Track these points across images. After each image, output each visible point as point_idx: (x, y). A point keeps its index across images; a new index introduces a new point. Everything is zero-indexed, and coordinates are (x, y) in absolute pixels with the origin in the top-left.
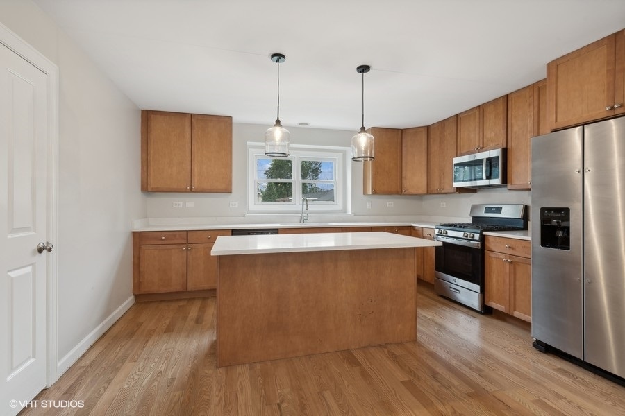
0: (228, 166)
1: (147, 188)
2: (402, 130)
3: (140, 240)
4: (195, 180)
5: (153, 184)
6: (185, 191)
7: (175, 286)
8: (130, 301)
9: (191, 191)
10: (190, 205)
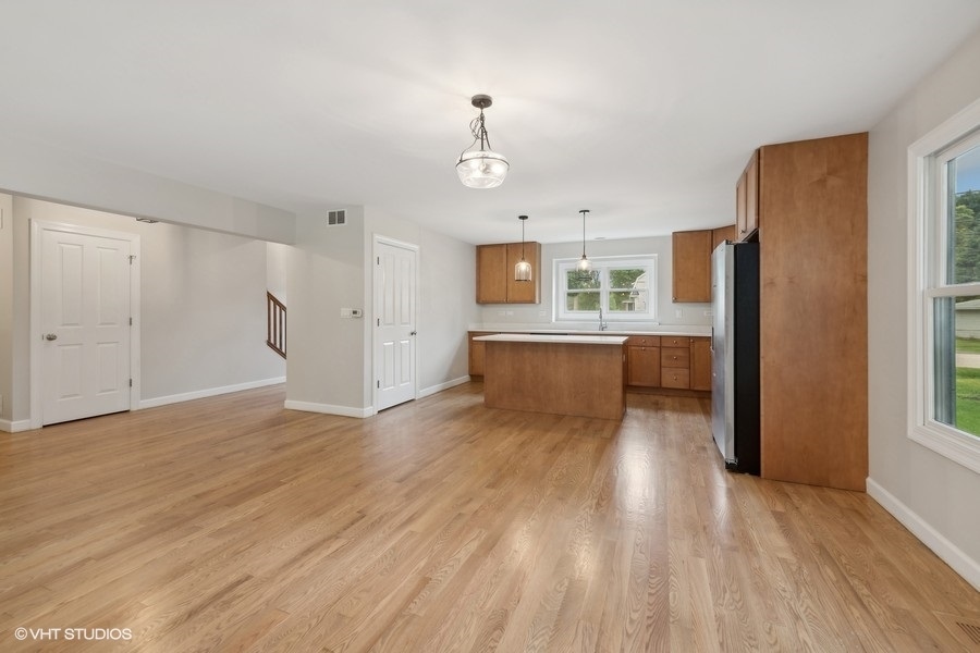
2: (712, 230)
3: (472, 338)
4: (510, 294)
5: (483, 299)
6: (503, 303)
8: (464, 378)
9: (507, 302)
10: (510, 313)
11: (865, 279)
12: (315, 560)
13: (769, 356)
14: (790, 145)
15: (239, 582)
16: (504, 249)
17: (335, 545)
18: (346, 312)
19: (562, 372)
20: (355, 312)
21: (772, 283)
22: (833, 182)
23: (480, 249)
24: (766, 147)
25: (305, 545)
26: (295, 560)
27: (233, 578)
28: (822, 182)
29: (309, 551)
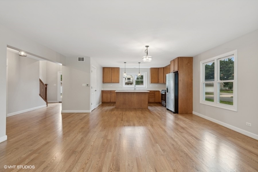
0: (119, 77)
1: (104, 82)
2: (158, 68)
3: (103, 92)
4: (112, 80)
5: (105, 82)
6: (110, 83)
7: (109, 101)
8: (101, 103)
9: (112, 83)
10: (111, 86)
11: (192, 80)
13: (180, 93)
14: (183, 57)
16: (111, 69)
18: (84, 85)
19: (135, 99)
20: (87, 85)
21: (180, 80)
22: (189, 64)
23: (104, 68)
24: (180, 57)
28: (187, 64)
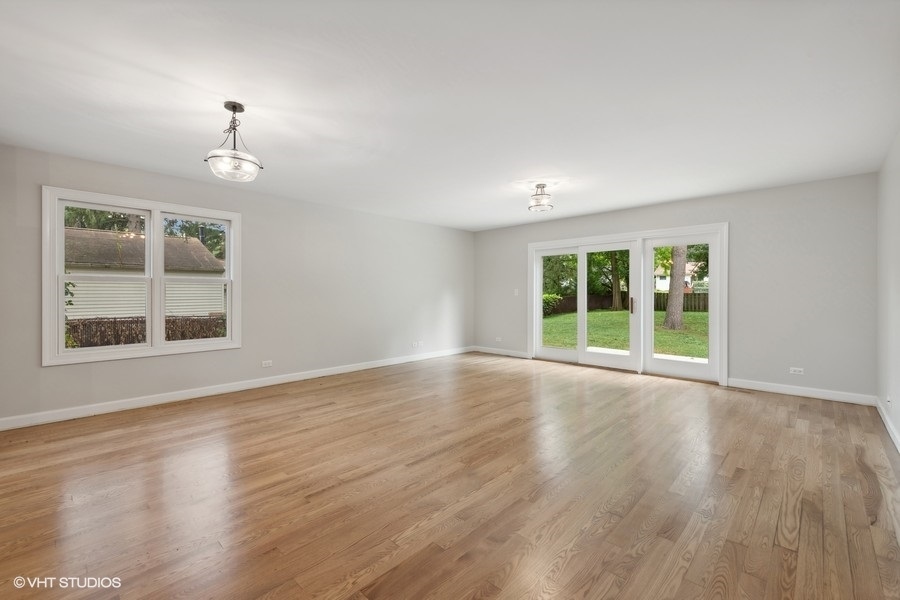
12: (367, 468)
15: (412, 464)
17: (348, 475)
25: (368, 479)
26: (378, 470)
27: (417, 467)
29: (367, 475)
